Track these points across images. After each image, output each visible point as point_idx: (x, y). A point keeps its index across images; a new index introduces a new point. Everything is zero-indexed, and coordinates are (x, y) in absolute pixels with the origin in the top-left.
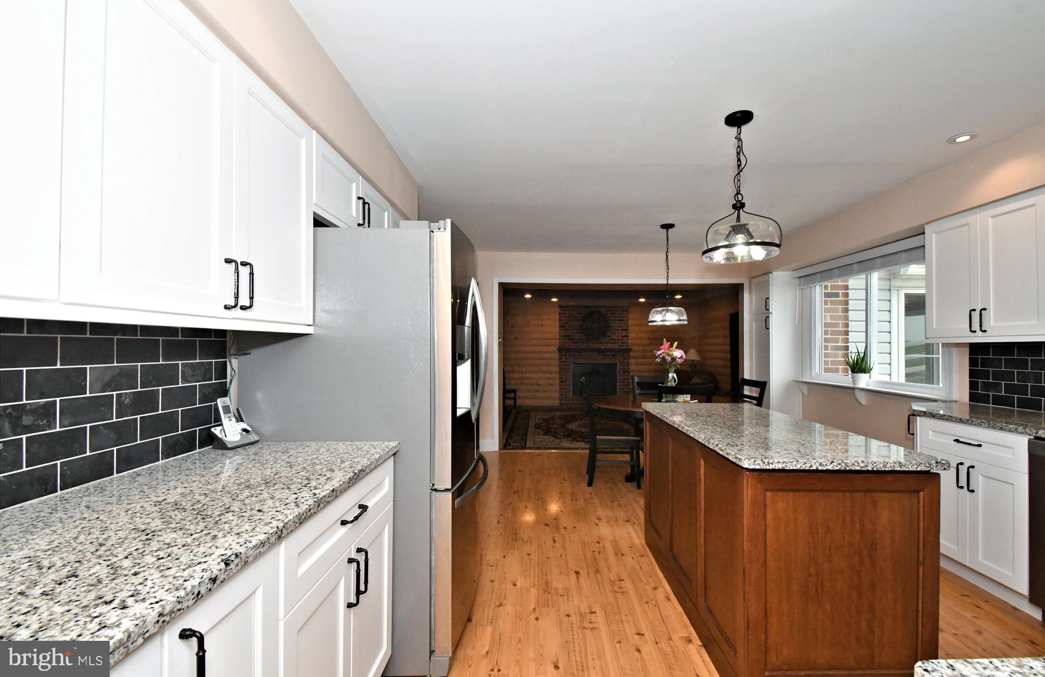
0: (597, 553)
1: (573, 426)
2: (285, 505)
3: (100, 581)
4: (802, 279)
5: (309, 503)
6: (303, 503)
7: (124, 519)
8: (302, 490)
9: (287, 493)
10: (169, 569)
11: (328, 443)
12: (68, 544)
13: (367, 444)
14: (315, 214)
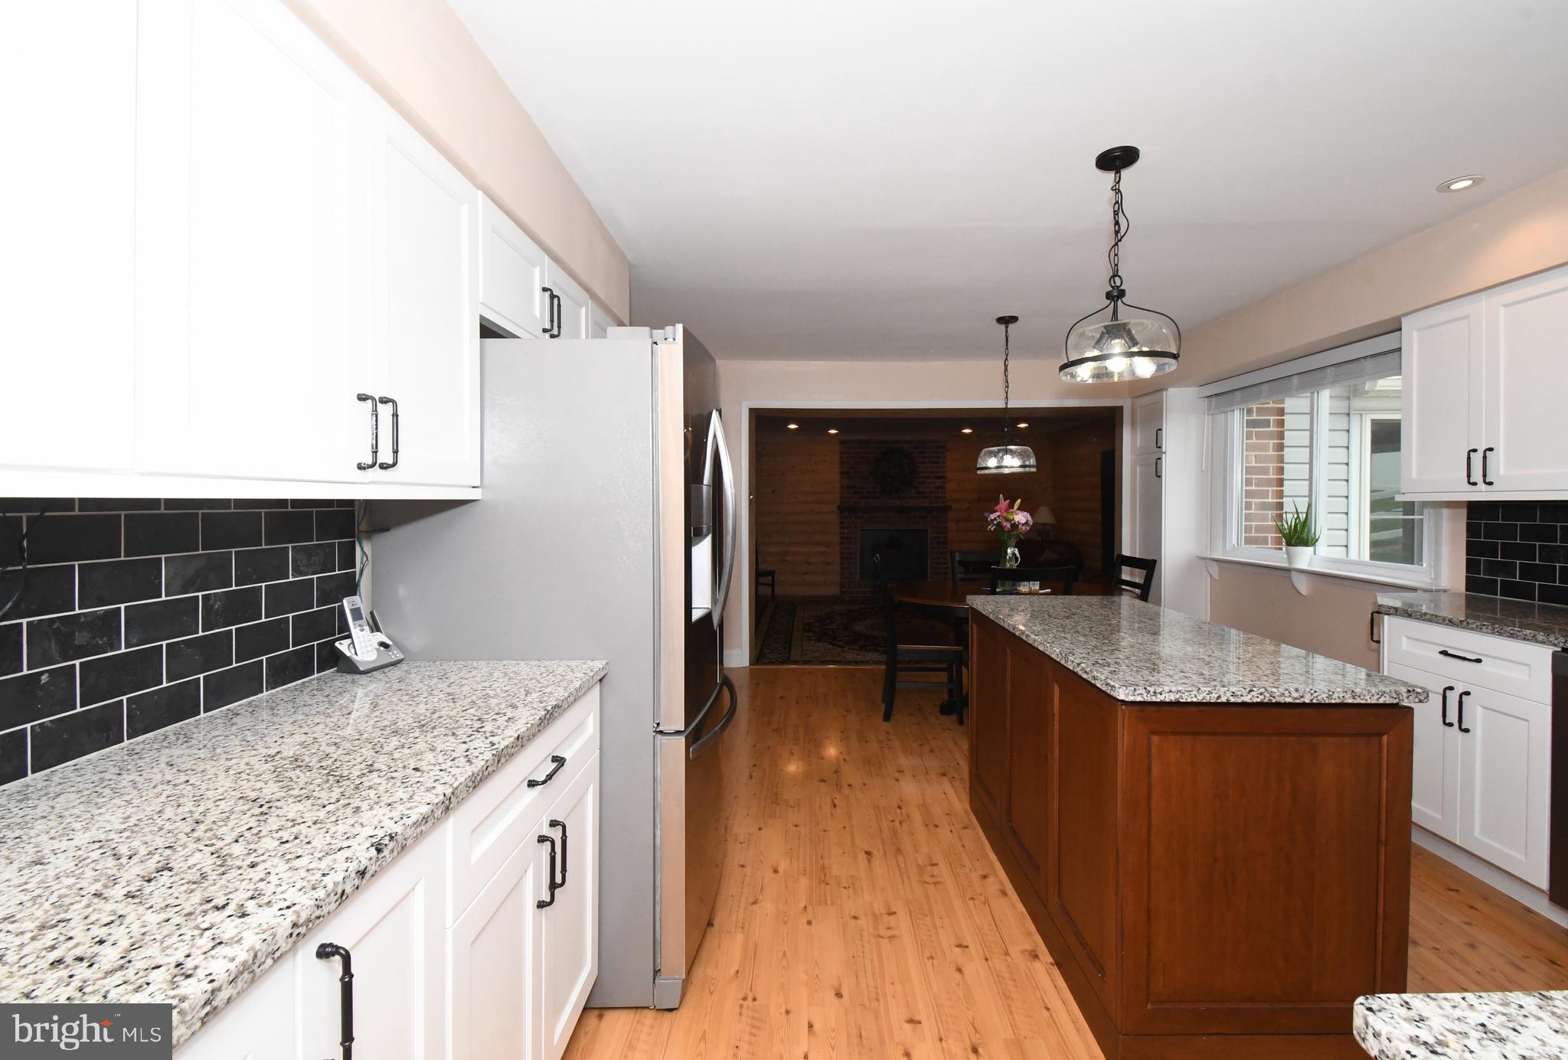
0: (897, 823)
1: (859, 627)
2: (452, 760)
3: (204, 876)
4: (1214, 400)
5: (486, 758)
6: (477, 757)
7: (225, 783)
8: (473, 737)
9: (452, 743)
10: (298, 857)
11: (505, 662)
12: (151, 821)
13: (561, 664)
14: (482, 318)
